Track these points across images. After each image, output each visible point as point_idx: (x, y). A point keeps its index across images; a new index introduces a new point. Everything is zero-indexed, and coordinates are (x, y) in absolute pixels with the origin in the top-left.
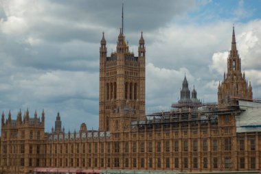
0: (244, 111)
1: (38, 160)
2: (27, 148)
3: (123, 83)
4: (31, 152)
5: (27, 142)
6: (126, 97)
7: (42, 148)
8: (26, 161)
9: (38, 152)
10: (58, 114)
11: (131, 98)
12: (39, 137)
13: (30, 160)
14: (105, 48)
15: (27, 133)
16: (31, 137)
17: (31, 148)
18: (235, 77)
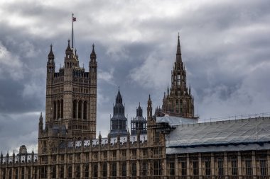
0: (174, 128)
3: (71, 101)
6: (74, 116)
11: (80, 117)
14: (53, 63)
18: (179, 92)
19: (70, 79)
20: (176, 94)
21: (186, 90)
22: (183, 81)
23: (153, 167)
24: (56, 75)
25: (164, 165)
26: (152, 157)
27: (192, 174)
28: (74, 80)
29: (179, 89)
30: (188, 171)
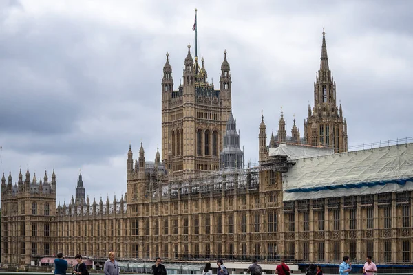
0: (294, 164)
1: (47, 246)
2: (28, 227)
4: (35, 233)
5: (28, 219)
6: (199, 152)
7: (52, 228)
8: (28, 246)
9: (46, 234)
10: (80, 177)
11: (207, 152)
12: (47, 211)
13: (34, 245)
14: (171, 79)
15: (29, 205)
16: (34, 211)
17: (34, 227)
18: (325, 113)
19: (191, 99)
20: (320, 116)
21: (334, 110)
22: (332, 98)
23: (267, 221)
24: (174, 94)
25: (281, 217)
26: (265, 206)
27: (316, 229)
28: (198, 100)
29: (324, 109)
30: (311, 225)
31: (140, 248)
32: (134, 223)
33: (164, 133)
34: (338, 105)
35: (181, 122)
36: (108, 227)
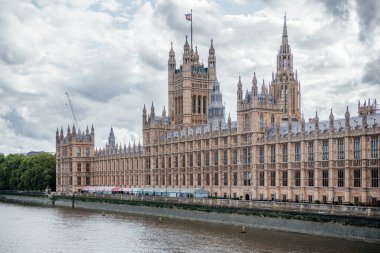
1: (88, 179)
2: (75, 165)
3: (190, 96)
4: (79, 170)
5: (74, 160)
6: (194, 111)
7: (92, 165)
8: (75, 179)
9: (88, 170)
10: (112, 130)
11: (199, 112)
12: (88, 154)
13: (79, 178)
14: (174, 61)
16: (79, 154)
17: (79, 165)
18: (284, 78)
19: (189, 74)
20: (281, 80)
21: (292, 74)
22: (290, 66)
23: (243, 155)
24: (176, 71)
25: (254, 152)
26: (241, 144)
27: (281, 161)
28: (193, 75)
29: (284, 74)
30: (277, 157)
31: (152, 178)
32: (148, 160)
33: (170, 98)
34: (294, 71)
35: (181, 91)
36: (130, 164)
